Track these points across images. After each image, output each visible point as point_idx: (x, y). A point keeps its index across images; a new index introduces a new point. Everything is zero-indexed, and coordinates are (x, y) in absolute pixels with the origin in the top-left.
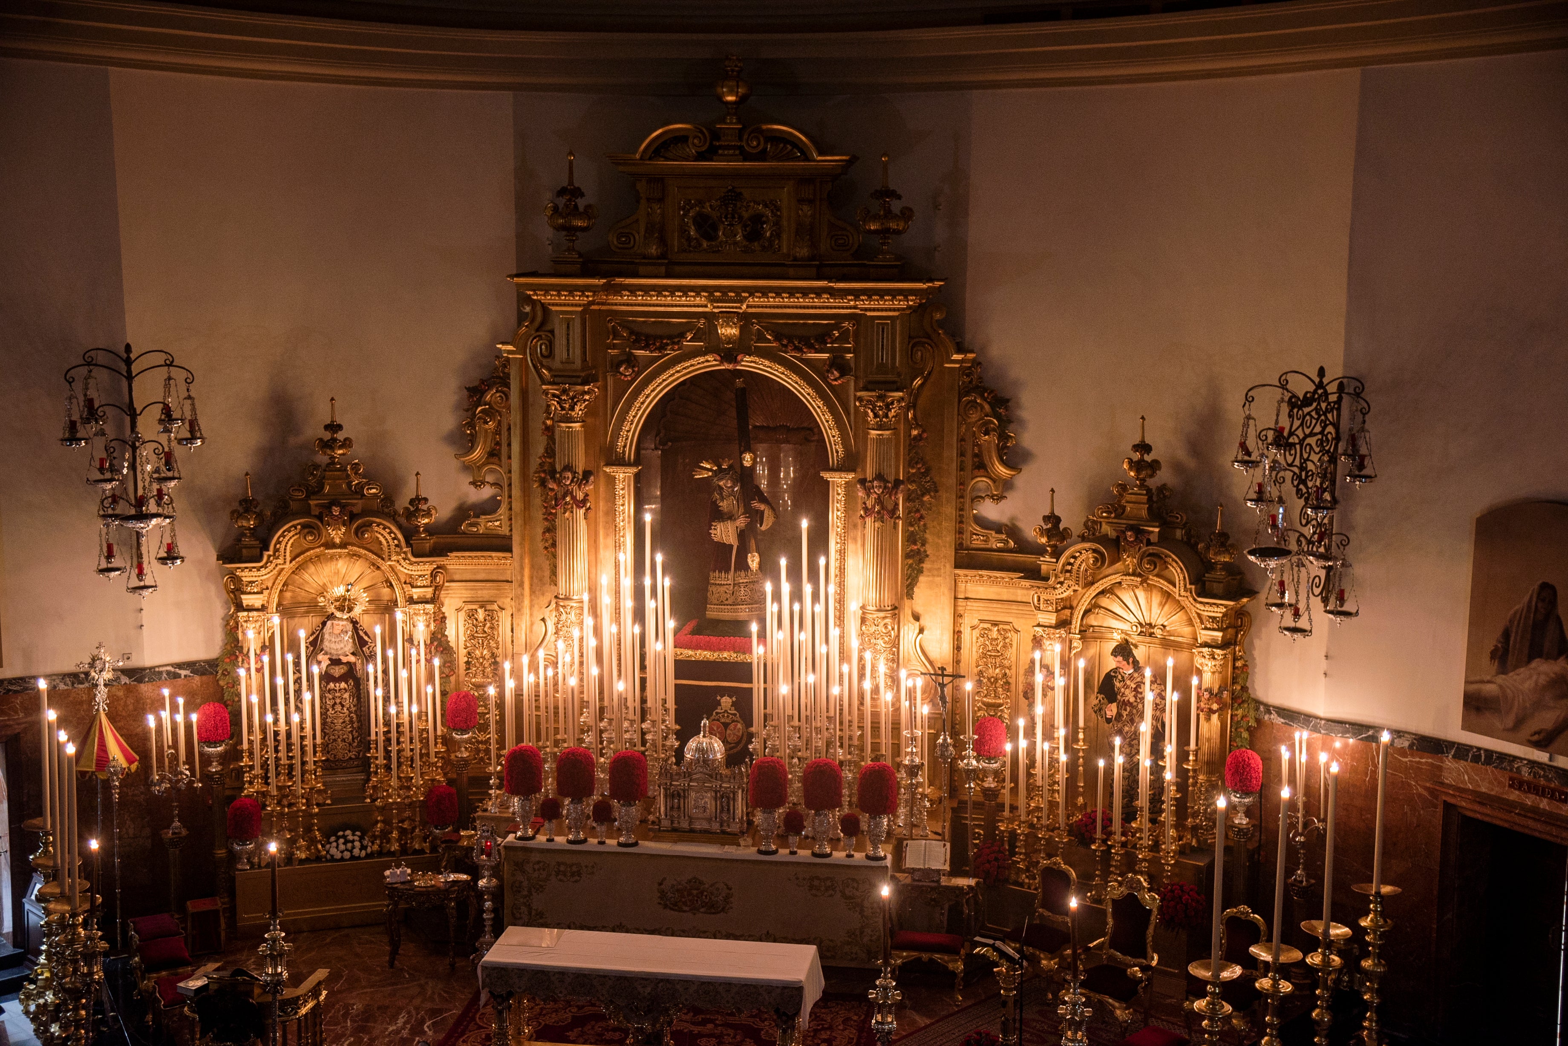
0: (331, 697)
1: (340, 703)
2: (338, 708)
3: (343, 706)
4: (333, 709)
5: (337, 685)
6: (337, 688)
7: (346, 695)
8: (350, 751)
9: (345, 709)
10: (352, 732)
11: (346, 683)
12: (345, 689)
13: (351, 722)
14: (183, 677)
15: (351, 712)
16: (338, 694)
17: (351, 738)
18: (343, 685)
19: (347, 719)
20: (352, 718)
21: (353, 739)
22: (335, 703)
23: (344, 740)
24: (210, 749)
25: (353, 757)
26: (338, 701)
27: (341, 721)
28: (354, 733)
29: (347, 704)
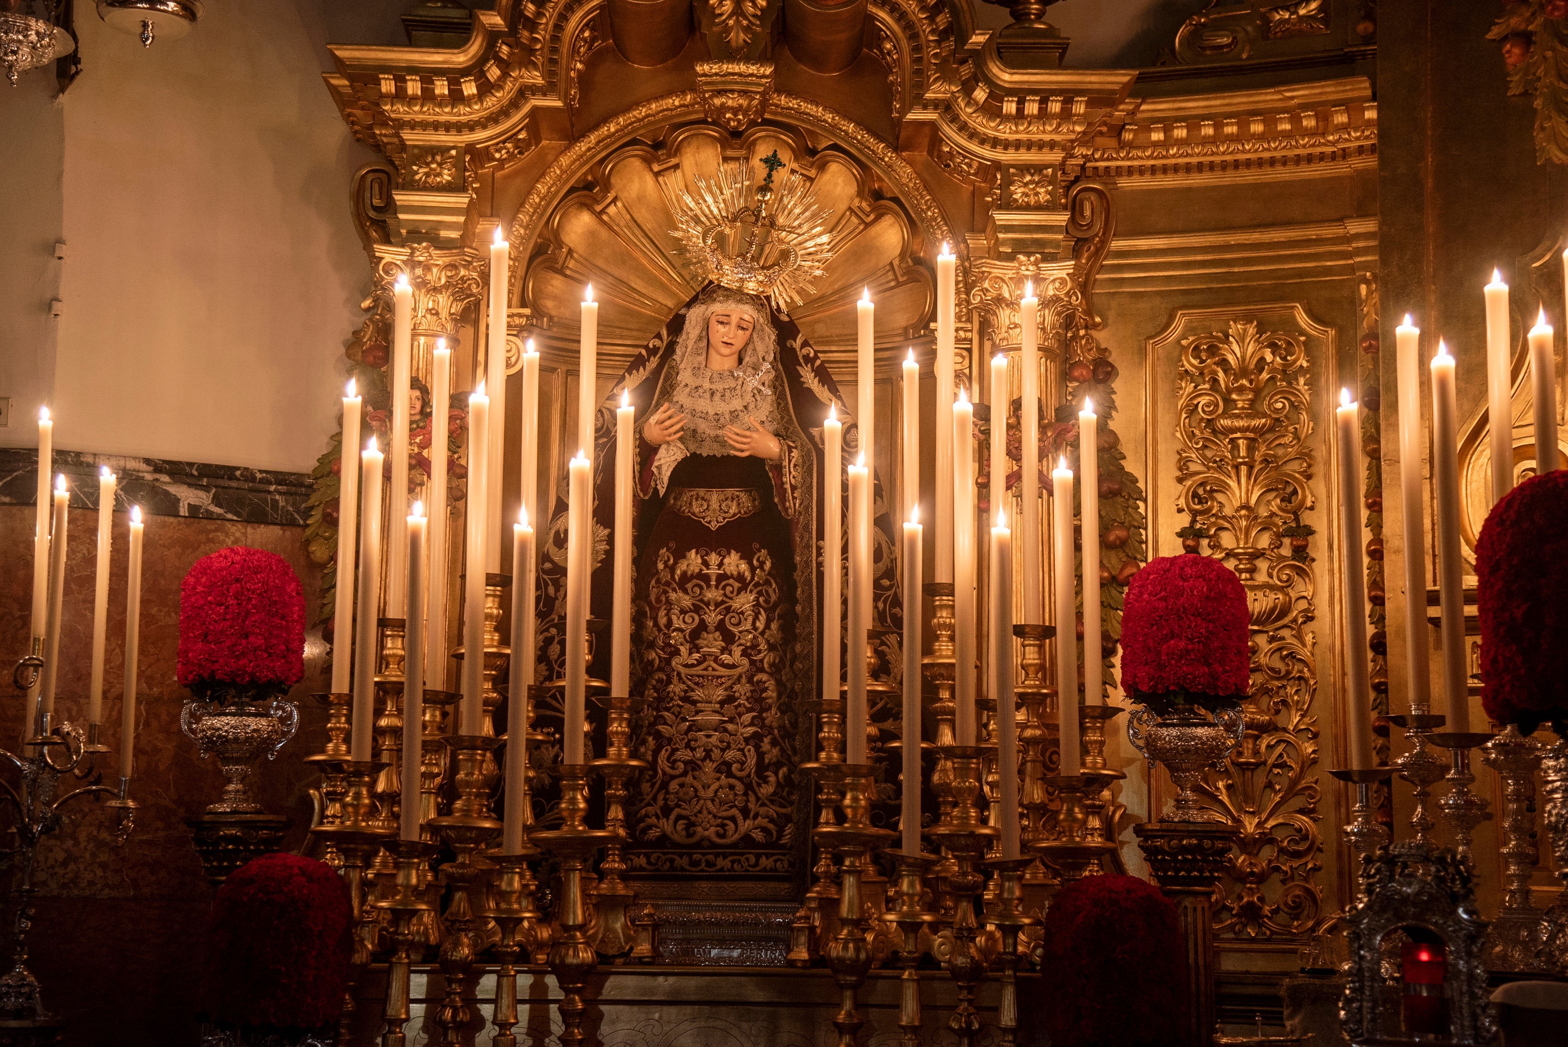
0: (687, 601)
1: (721, 627)
2: (712, 643)
3: (729, 638)
4: (695, 648)
5: (714, 559)
6: (713, 571)
7: (745, 602)
8: (745, 812)
9: (737, 651)
10: (756, 738)
11: (747, 556)
12: (740, 578)
13: (757, 699)
14: (183, 511)
15: (756, 667)
16: (712, 594)
17: (752, 761)
18: (734, 563)
19: (743, 689)
20: (758, 689)
21: (761, 767)
22: (702, 626)
23: (725, 768)
24: (217, 722)
25: (758, 836)
26: (712, 617)
27: (720, 693)
28: (766, 745)
29: (745, 635)
